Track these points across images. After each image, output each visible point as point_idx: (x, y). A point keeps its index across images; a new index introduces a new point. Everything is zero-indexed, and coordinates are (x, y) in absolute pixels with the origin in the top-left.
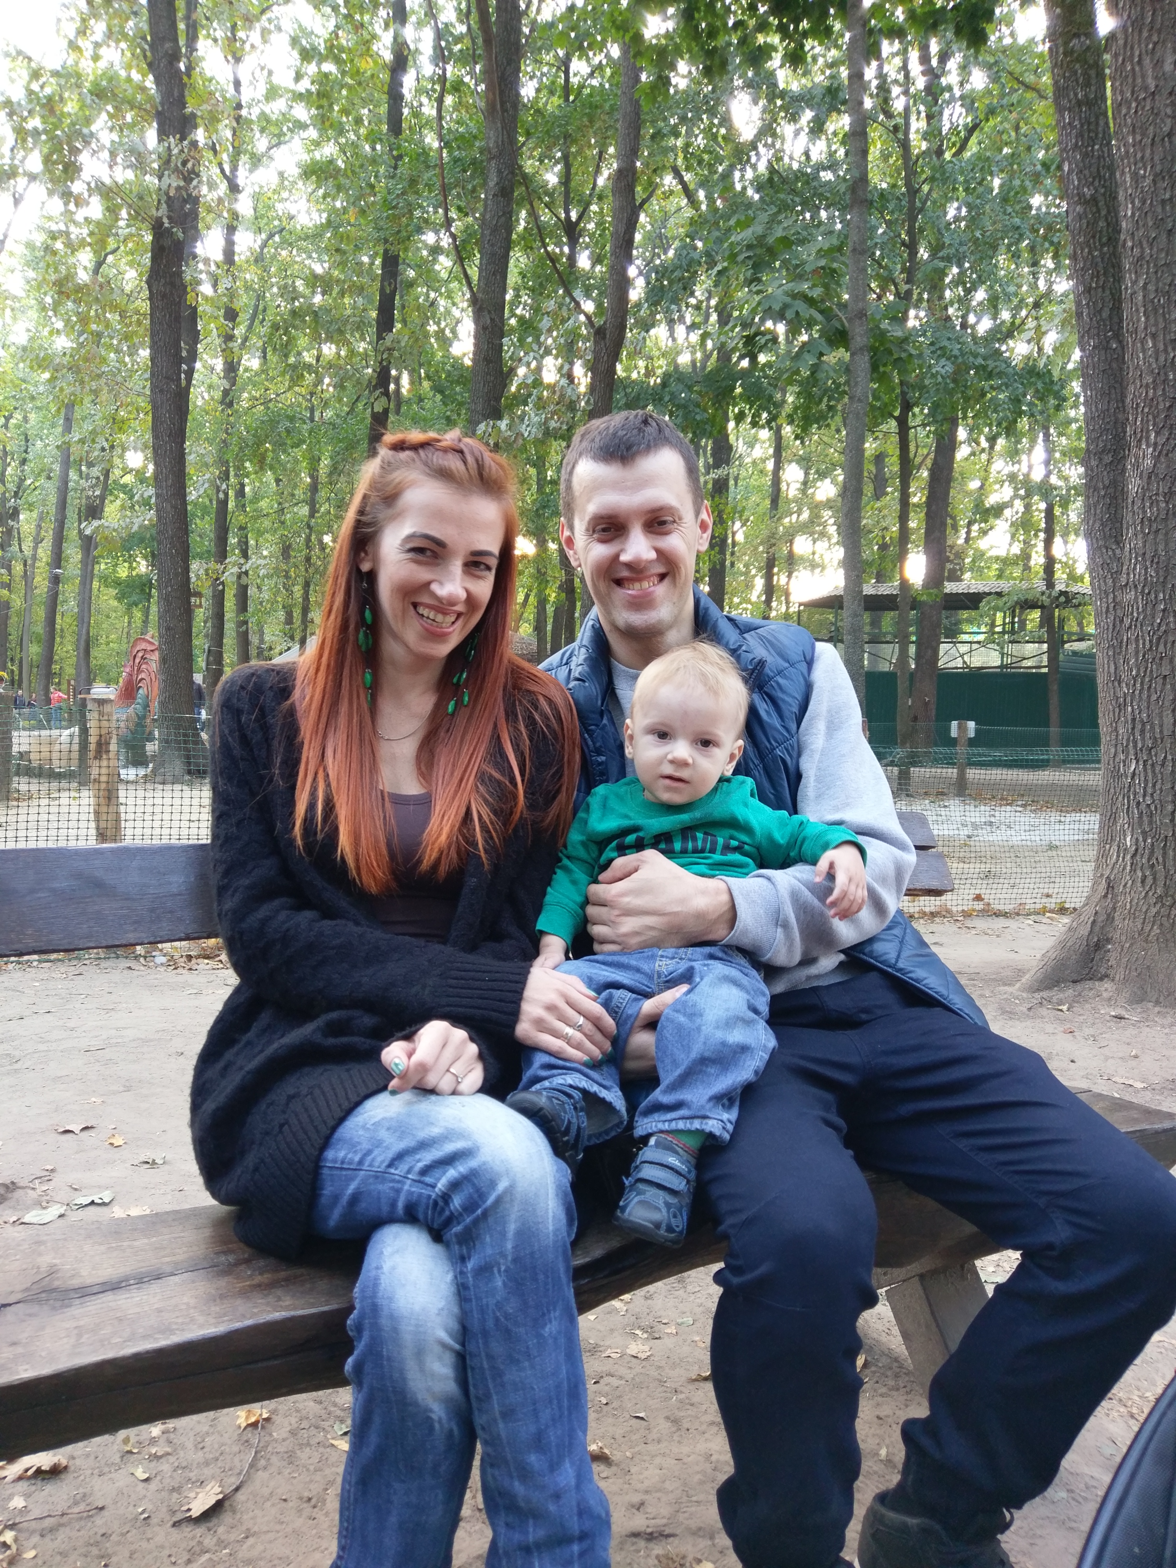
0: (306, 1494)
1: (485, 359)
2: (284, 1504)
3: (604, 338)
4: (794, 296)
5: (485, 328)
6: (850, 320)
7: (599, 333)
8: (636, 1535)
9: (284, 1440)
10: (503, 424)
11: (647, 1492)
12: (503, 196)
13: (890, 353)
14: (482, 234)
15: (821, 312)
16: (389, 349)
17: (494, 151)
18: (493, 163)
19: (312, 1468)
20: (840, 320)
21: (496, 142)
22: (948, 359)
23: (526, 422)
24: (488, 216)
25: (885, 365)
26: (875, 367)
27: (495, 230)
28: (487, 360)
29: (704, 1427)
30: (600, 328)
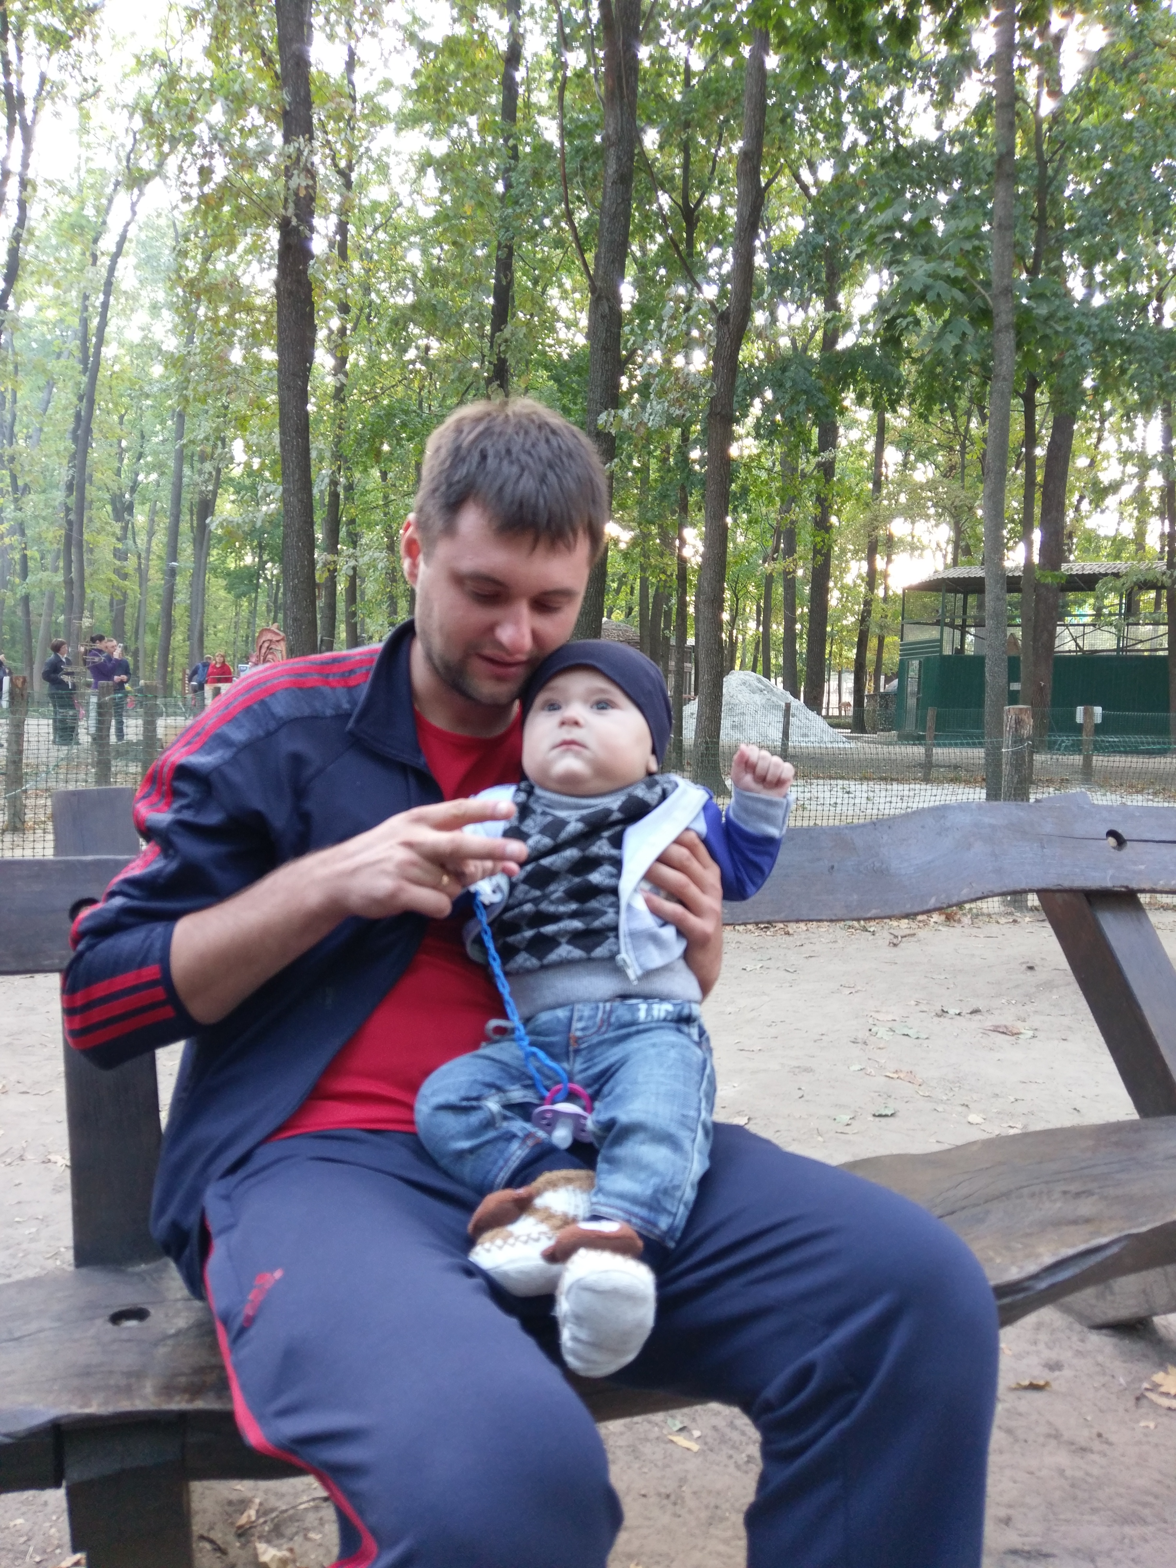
0: (663, 1490)
1: (603, 348)
2: (644, 1500)
3: (727, 323)
4: (934, 275)
5: (603, 317)
6: (994, 297)
7: (722, 319)
8: (1014, 1552)
9: (622, 1434)
10: (625, 414)
11: (1010, 1506)
12: (622, 183)
13: (1034, 330)
14: (601, 223)
15: (963, 291)
16: (506, 341)
17: (613, 138)
18: (612, 151)
19: (660, 1464)
20: (983, 298)
21: (615, 129)
22: (1087, 335)
23: (649, 410)
24: (607, 204)
25: (1029, 344)
26: (1019, 346)
27: (614, 217)
28: (606, 349)
29: (1041, 1440)
30: (723, 313)
